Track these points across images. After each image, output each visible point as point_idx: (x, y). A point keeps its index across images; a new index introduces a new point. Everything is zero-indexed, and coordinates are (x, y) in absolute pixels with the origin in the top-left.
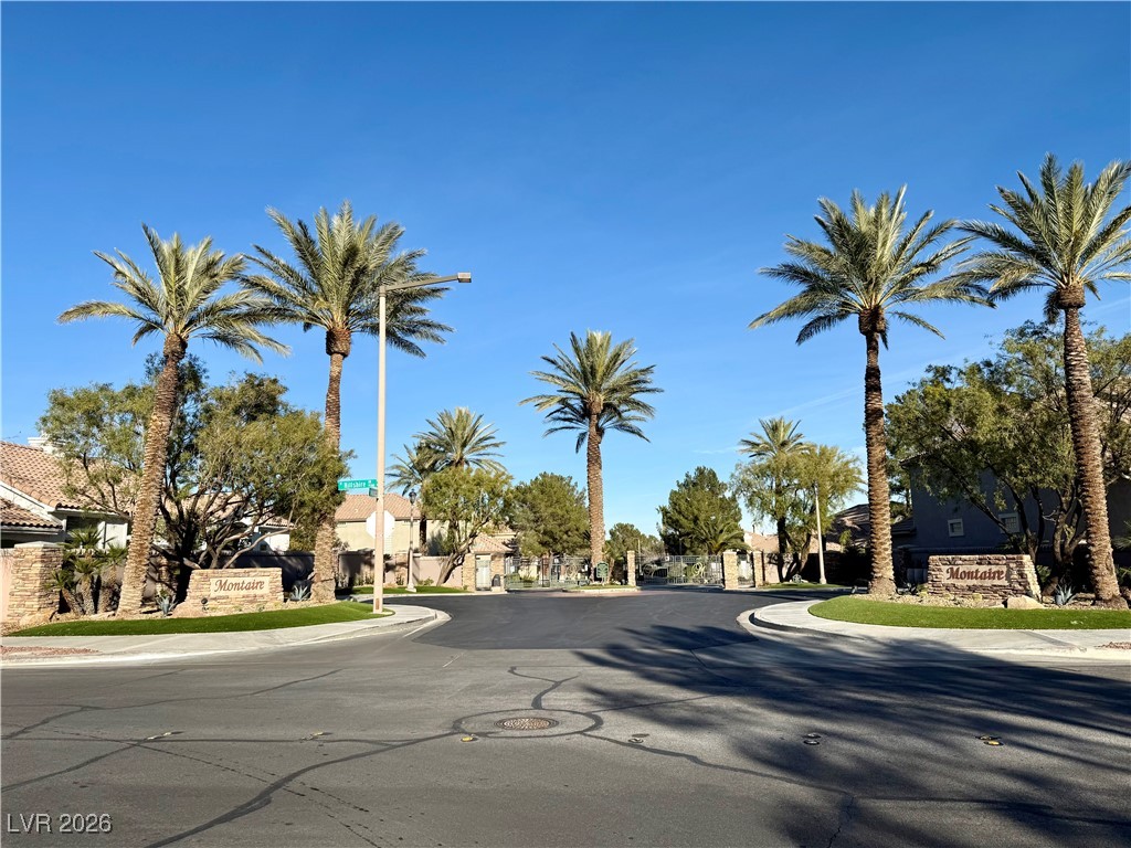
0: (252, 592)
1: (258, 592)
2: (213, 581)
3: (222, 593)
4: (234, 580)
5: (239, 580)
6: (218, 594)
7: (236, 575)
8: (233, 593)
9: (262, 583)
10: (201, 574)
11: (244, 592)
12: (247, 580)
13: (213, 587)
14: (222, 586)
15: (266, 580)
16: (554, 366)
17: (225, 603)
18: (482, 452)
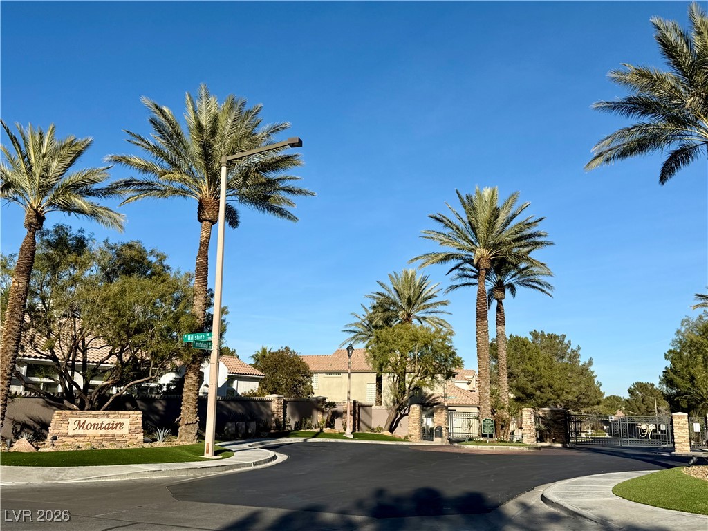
0: (111, 432)
1: (117, 432)
2: (72, 421)
3: (80, 432)
4: (93, 421)
5: (99, 421)
6: (76, 432)
7: (94, 417)
8: (91, 432)
9: (122, 424)
10: (60, 415)
11: (103, 432)
12: (106, 421)
13: (71, 426)
14: (80, 426)
15: (126, 422)
16: (443, 225)
17: (83, 441)
18: (429, 310)
